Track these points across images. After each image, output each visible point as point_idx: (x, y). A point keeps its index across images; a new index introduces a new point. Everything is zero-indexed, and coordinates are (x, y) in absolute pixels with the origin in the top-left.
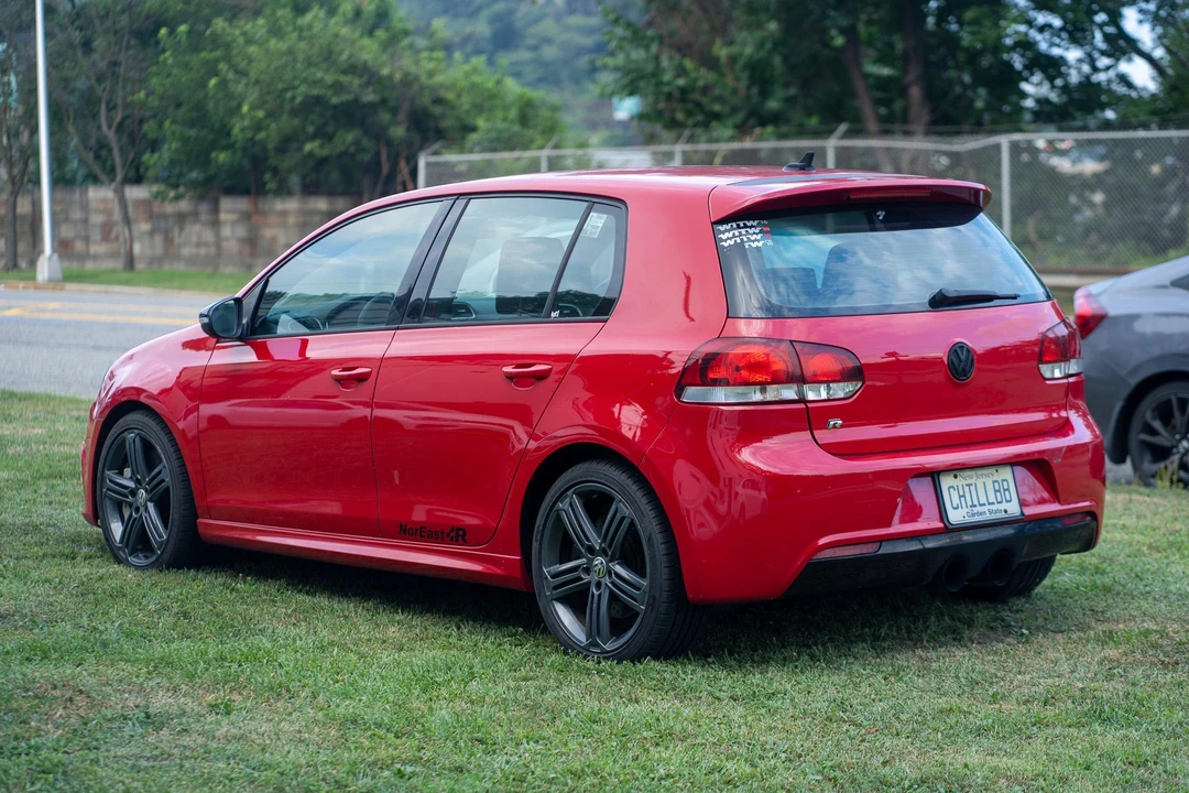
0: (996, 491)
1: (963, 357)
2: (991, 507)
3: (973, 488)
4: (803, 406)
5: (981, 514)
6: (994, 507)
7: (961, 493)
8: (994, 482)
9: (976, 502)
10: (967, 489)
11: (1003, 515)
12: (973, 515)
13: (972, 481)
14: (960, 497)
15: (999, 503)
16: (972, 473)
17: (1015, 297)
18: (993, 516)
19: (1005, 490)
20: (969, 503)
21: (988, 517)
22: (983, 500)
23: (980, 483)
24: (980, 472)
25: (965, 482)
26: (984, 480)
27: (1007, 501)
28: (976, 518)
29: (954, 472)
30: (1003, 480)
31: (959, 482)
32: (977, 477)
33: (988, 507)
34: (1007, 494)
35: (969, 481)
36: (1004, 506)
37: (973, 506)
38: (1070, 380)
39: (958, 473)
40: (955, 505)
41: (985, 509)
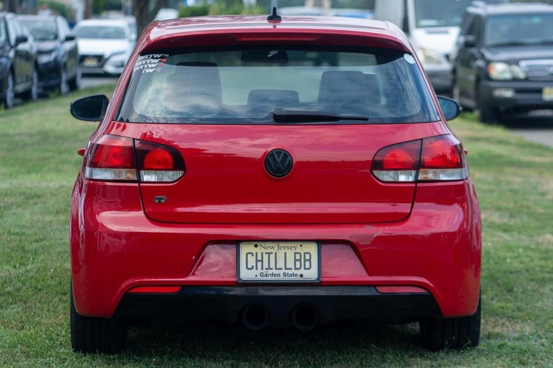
0: (296, 260)
1: (279, 160)
2: (287, 271)
3: (272, 257)
4: (137, 185)
5: (275, 275)
6: (293, 271)
7: (260, 258)
8: (295, 253)
9: (272, 265)
10: (266, 257)
11: (298, 278)
12: (266, 275)
13: (274, 251)
14: (257, 261)
15: (296, 269)
16: (275, 245)
17: (367, 119)
18: (287, 278)
19: (305, 260)
20: (266, 265)
21: (282, 278)
22: (281, 264)
23: (281, 254)
24: (282, 245)
25: (264, 251)
26: (286, 251)
27: (305, 269)
28: (269, 278)
29: (255, 243)
30: (305, 253)
31: (260, 250)
32: (279, 248)
33: (284, 271)
34: (307, 263)
35: (269, 251)
36: (302, 271)
37: (269, 268)
38: (418, 185)
39: (259, 244)
40: (250, 266)
41: (281, 272)
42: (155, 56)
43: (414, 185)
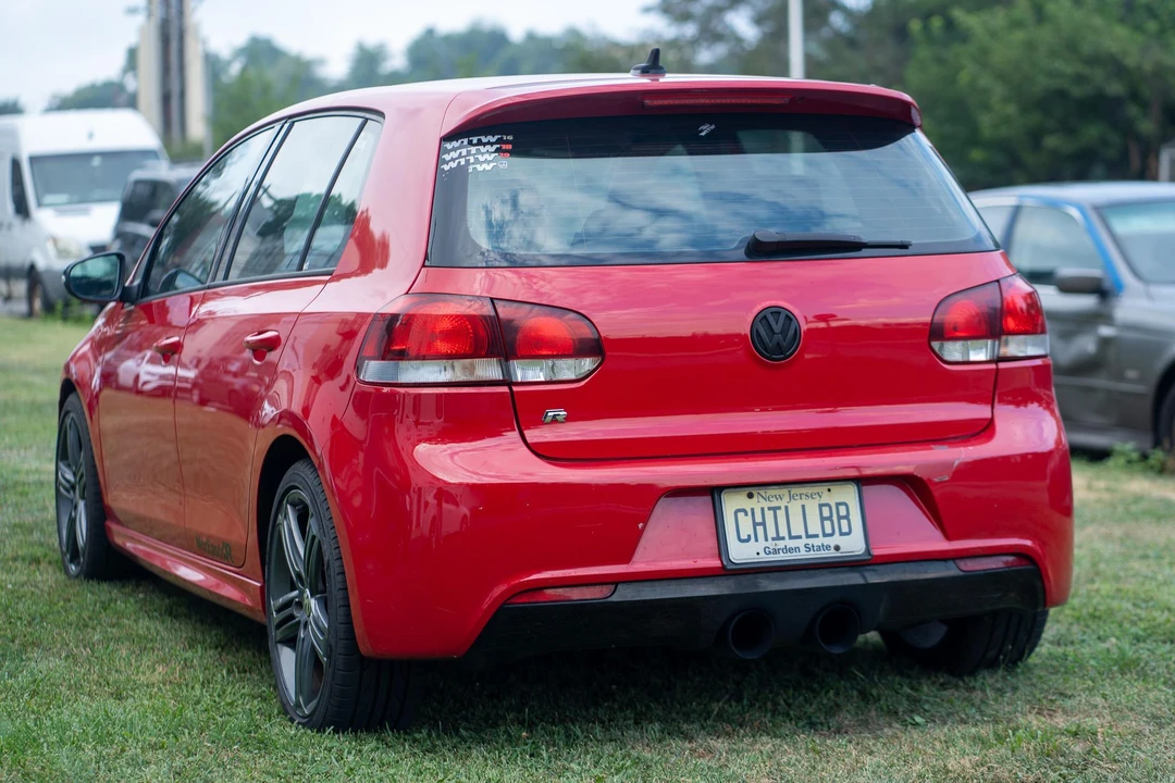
0: (823, 519)
1: (777, 328)
2: (811, 541)
3: (781, 514)
4: (505, 389)
5: (790, 550)
6: (816, 542)
7: (759, 519)
8: (821, 506)
9: (783, 532)
10: (769, 515)
11: (832, 553)
12: (776, 551)
13: (782, 503)
14: (755, 525)
15: (825, 535)
16: (784, 491)
17: (904, 246)
18: (813, 555)
19: (840, 518)
20: (772, 533)
21: (803, 555)
22: (798, 529)
23: (795, 508)
24: (796, 490)
25: (766, 505)
26: (804, 502)
27: (842, 534)
28: (781, 556)
29: (748, 490)
30: (838, 504)
31: (757, 504)
32: (791, 497)
33: (805, 540)
34: (844, 523)
35: (775, 504)
36: (836, 540)
37: (778, 538)
38: (1002, 365)
39: (754, 491)
40: (744, 537)
41: (800, 543)
42: (484, 140)
43: (993, 366)
